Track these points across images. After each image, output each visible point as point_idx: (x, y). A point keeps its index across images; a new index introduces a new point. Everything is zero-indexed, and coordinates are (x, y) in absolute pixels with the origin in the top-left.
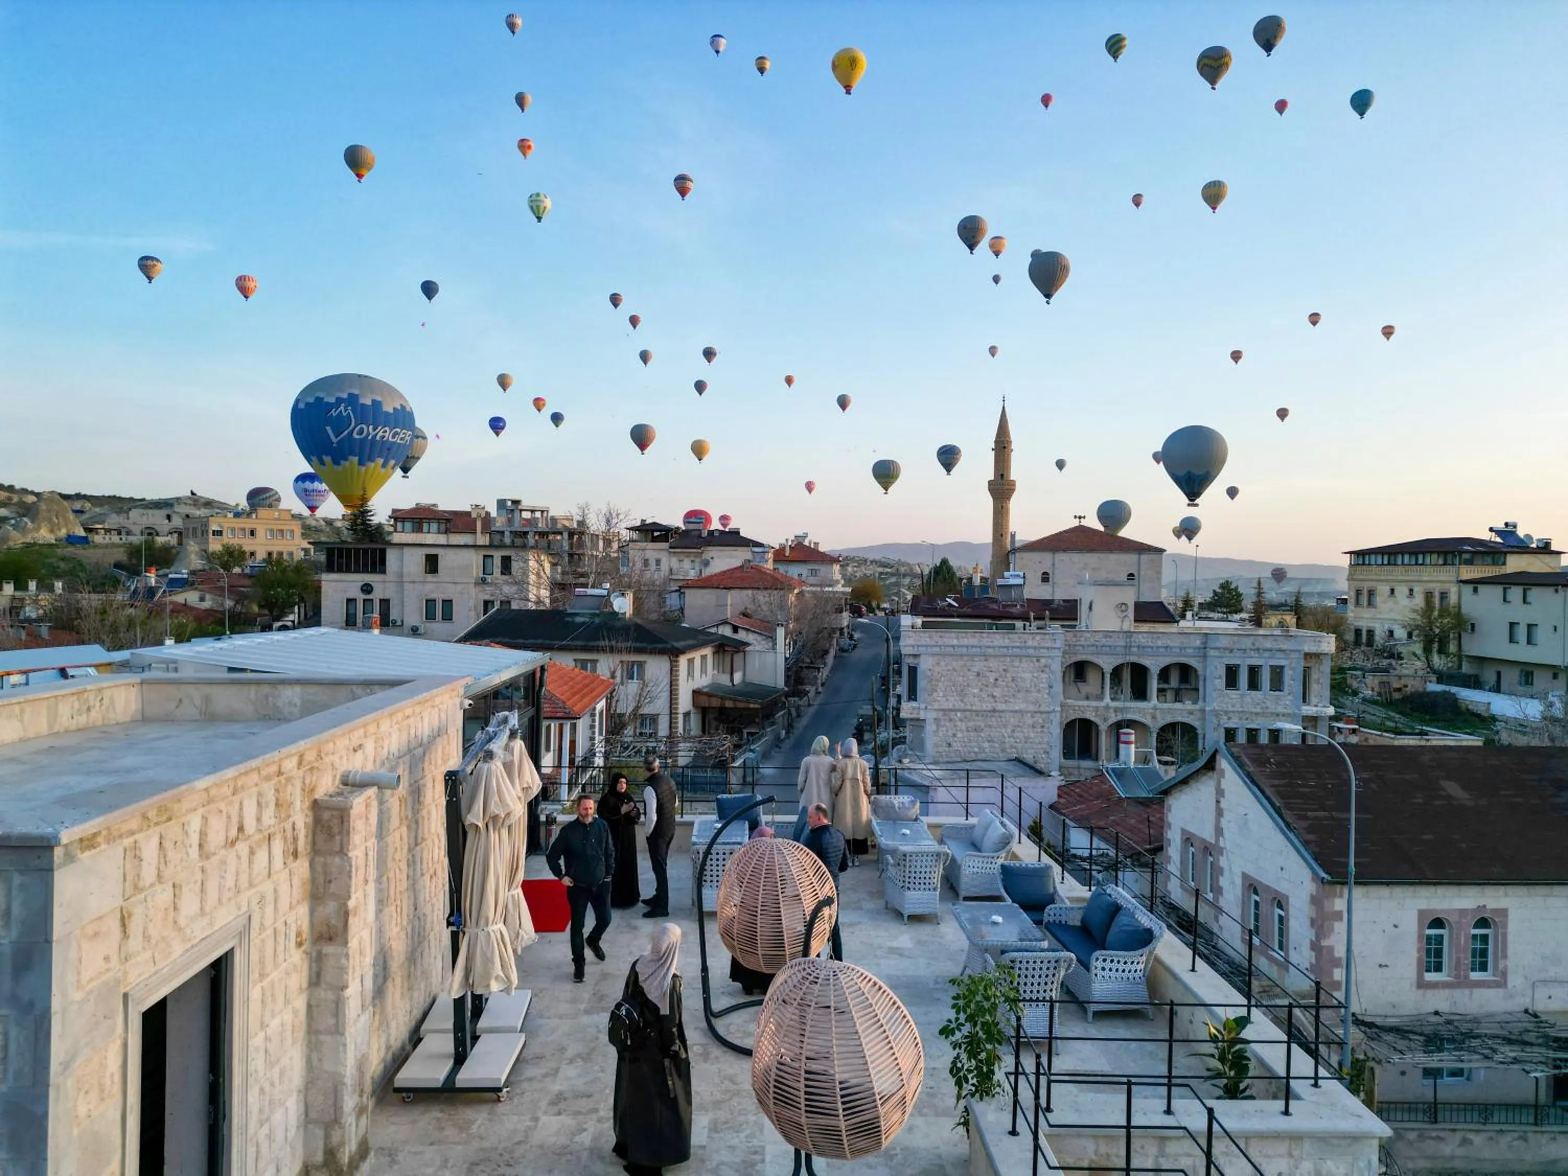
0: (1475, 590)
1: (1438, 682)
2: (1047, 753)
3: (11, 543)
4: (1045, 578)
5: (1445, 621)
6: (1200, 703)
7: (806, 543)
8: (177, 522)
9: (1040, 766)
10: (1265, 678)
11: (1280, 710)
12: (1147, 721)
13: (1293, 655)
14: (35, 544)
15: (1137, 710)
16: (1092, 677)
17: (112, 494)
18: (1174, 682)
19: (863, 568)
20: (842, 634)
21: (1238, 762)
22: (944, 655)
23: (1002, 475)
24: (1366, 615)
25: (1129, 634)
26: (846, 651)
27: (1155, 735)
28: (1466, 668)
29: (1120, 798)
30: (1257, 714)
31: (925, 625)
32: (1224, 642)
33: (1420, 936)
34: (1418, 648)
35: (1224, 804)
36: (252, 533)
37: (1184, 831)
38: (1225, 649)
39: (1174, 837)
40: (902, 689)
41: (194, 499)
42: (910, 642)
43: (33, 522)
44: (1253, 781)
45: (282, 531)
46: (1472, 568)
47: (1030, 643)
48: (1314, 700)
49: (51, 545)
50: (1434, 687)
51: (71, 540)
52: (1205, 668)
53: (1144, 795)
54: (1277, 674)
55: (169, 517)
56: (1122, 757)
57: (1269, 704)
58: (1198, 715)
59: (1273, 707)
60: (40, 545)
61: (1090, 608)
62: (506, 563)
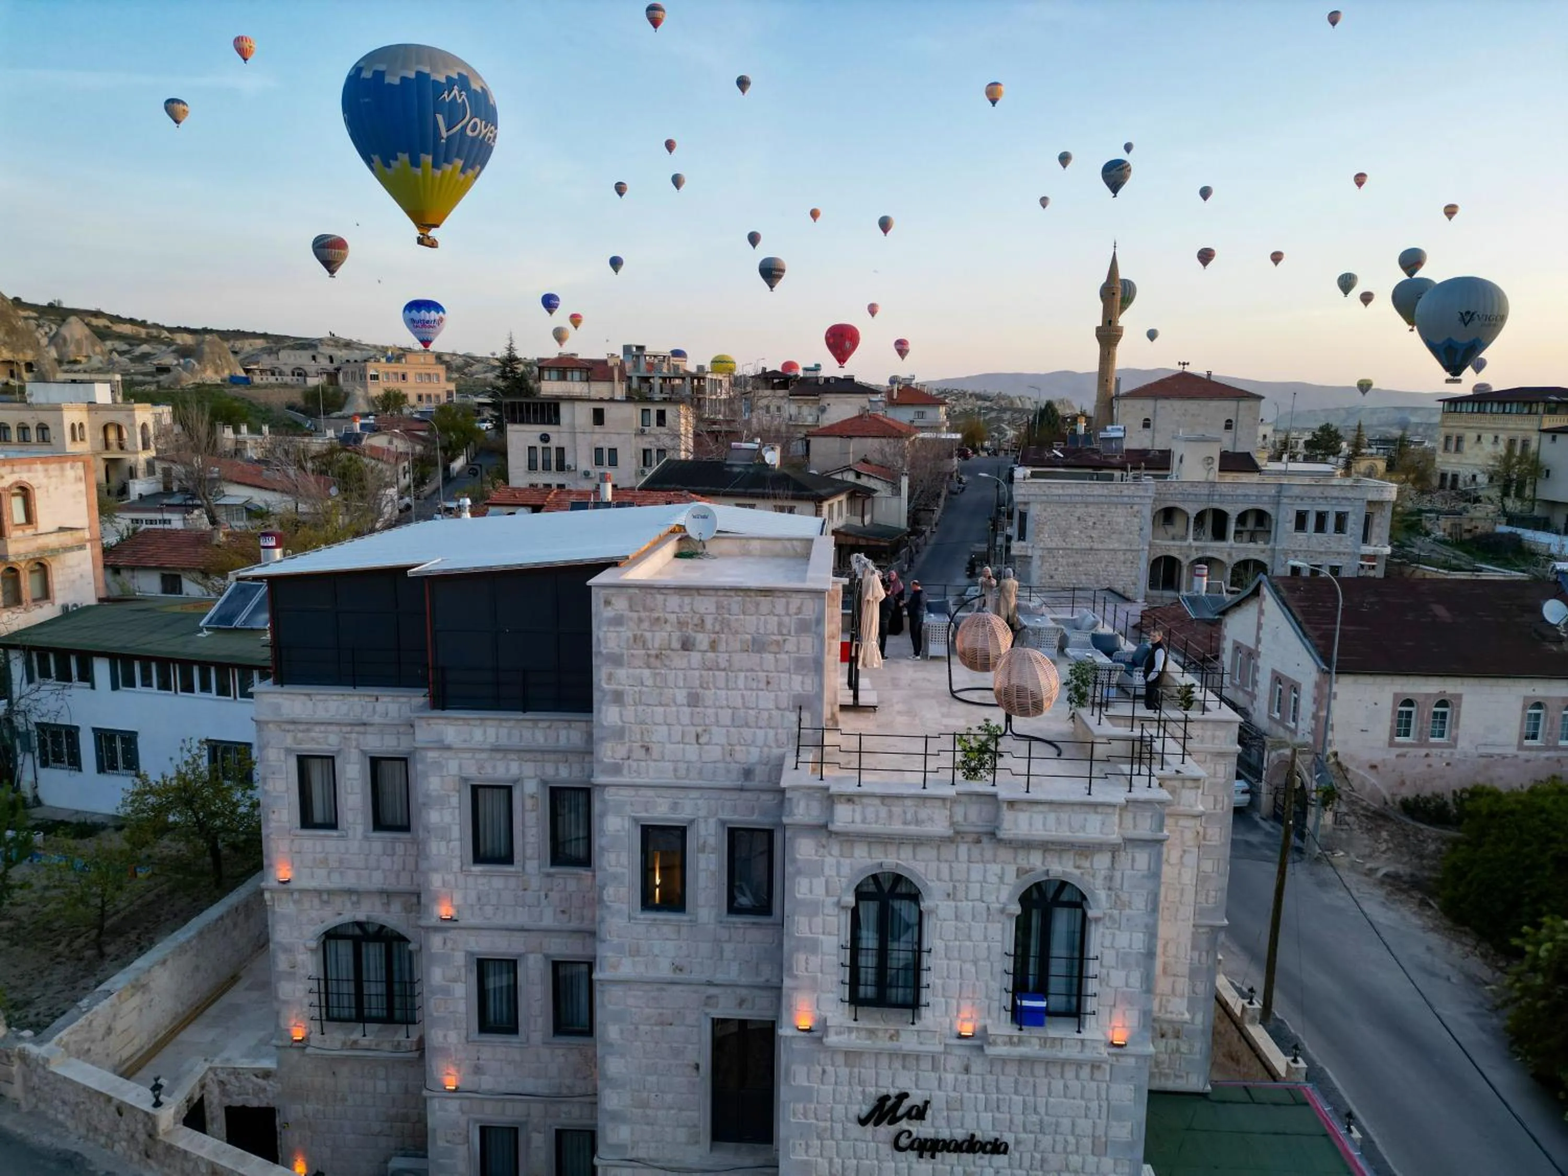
0: (1554, 439)
1: (1508, 524)
2: (1134, 584)
3: (184, 384)
4: (1147, 424)
5: (1524, 467)
6: (1272, 543)
7: (914, 386)
8: (324, 363)
9: (1129, 595)
10: (1331, 522)
11: (1341, 549)
12: (1224, 558)
13: (1357, 503)
14: (204, 384)
15: (1215, 549)
16: (1179, 521)
17: (236, 329)
18: (1251, 524)
19: (962, 401)
20: (951, 476)
21: (1276, 590)
22: (1050, 503)
23: (1110, 322)
24: (1453, 460)
25: (1213, 484)
26: (956, 493)
27: (1229, 571)
28: (1537, 512)
29: (1192, 620)
30: (1321, 553)
31: (1033, 475)
32: (1296, 491)
33: (1394, 712)
34: (1495, 493)
35: (1263, 620)
36: (404, 377)
37: (1235, 642)
38: (1297, 497)
39: (1227, 646)
40: (1012, 531)
41: (335, 342)
42: (1022, 491)
43: (199, 363)
44: (1285, 604)
45: (429, 375)
46: (1555, 417)
47: (1126, 492)
48: (1374, 541)
49: (218, 385)
50: (1503, 528)
51: (234, 380)
52: (1277, 515)
53: (1211, 617)
54: (1341, 520)
55: (314, 358)
56: (1196, 588)
57: (1332, 544)
58: (1269, 553)
59: (1334, 547)
60: (209, 385)
61: (1181, 461)
62: (661, 415)
